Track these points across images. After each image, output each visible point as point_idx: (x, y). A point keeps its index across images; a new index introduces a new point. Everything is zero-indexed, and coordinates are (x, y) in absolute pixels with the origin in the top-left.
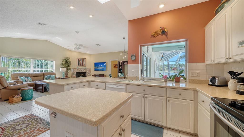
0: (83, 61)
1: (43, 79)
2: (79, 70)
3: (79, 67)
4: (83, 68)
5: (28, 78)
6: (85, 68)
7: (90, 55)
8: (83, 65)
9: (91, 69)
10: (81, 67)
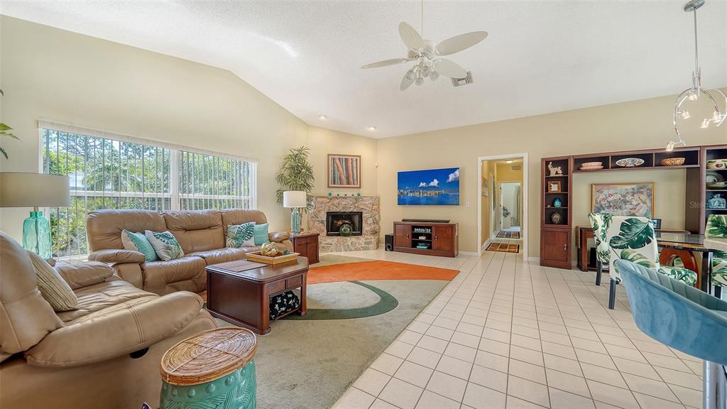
0: (350, 165)
1: (222, 243)
2: (336, 201)
3: (335, 192)
4: (349, 194)
5: (164, 236)
6: (359, 195)
7: (374, 141)
8: (348, 183)
9: (378, 199)
10: (342, 193)
